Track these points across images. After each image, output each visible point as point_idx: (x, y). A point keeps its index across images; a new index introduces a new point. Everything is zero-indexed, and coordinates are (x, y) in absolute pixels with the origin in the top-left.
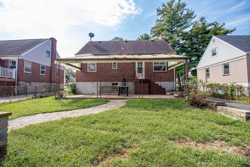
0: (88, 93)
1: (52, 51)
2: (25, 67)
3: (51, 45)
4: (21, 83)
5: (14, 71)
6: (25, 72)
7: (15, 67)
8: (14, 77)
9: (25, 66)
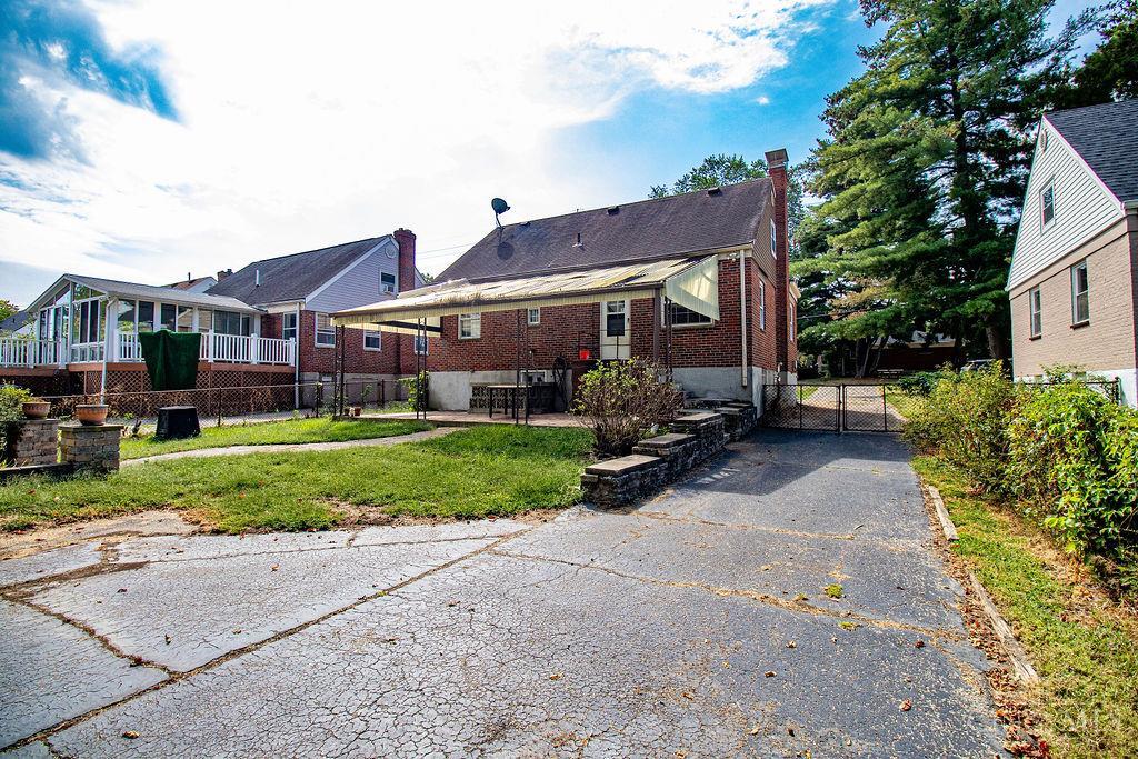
0: (459, 408)
1: (400, 273)
2: (317, 332)
3: (396, 255)
4: (308, 376)
5: (292, 343)
6: (317, 345)
7: (293, 333)
8: (292, 360)
9: (317, 328)
